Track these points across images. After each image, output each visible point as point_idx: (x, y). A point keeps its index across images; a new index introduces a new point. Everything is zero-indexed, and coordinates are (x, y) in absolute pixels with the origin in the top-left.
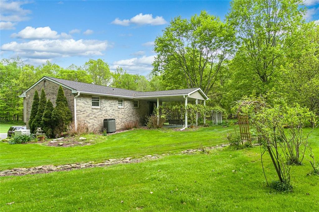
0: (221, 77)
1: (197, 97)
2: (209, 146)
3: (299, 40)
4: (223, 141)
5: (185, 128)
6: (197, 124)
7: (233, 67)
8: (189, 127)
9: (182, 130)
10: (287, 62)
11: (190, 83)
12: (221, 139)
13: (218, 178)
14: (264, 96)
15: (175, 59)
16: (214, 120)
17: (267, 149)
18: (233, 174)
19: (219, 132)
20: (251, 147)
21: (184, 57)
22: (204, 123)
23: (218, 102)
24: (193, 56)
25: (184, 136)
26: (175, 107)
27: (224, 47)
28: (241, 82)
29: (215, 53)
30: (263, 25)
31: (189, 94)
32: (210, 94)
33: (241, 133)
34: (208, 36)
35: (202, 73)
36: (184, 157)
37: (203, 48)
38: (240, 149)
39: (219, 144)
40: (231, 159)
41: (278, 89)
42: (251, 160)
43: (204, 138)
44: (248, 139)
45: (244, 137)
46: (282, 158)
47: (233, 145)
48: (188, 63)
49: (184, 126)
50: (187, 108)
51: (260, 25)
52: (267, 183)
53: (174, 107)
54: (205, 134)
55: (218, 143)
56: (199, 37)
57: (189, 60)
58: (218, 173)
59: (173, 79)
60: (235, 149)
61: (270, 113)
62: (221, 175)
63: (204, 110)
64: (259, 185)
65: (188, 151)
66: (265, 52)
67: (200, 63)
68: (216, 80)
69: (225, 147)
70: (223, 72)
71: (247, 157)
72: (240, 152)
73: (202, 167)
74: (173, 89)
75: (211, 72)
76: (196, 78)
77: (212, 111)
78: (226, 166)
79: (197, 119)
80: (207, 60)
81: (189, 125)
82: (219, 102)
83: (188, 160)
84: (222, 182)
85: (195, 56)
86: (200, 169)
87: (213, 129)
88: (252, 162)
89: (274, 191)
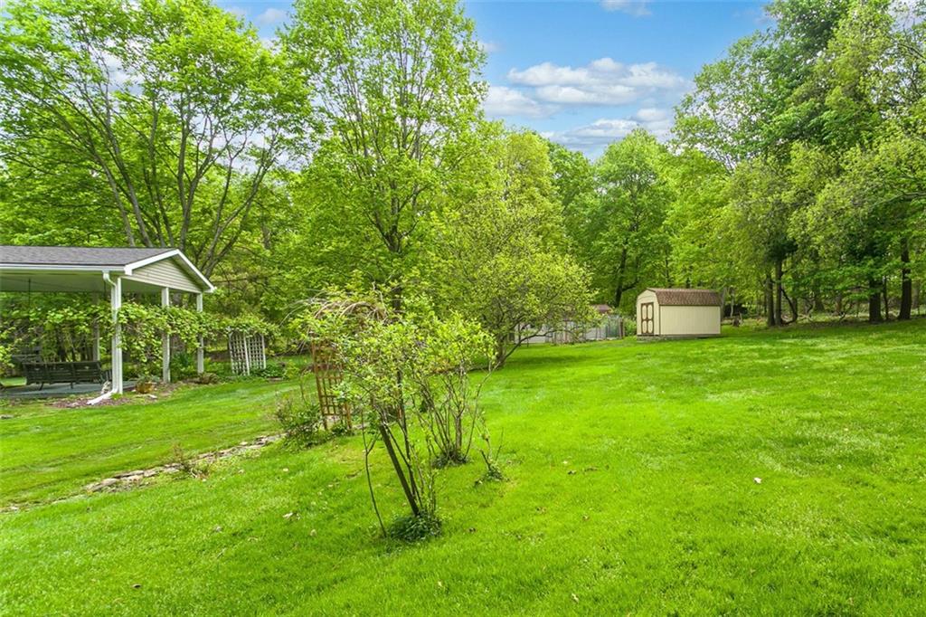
0: (265, 219)
1: (168, 279)
2: (210, 448)
3: (473, 156)
4: (266, 425)
5: (109, 394)
6: (167, 376)
7: (303, 197)
8: (131, 389)
9: (99, 404)
10: (447, 205)
11: (137, 227)
12: (257, 422)
13: (232, 551)
14: (384, 289)
15: (67, 127)
16: (236, 360)
17: (381, 436)
18: (287, 524)
19: (253, 398)
20: (350, 433)
21: (107, 127)
22: (196, 373)
23: (253, 301)
24: (153, 131)
25: (104, 424)
26: (59, 316)
27: (271, 125)
28: (330, 244)
29: (240, 138)
30: (389, 93)
31: (128, 269)
32: (224, 273)
33: (321, 397)
34: (213, 75)
35: (191, 198)
36: (96, 507)
37: (191, 113)
38: (316, 445)
39: (249, 437)
40: (285, 478)
41: (426, 274)
42: (347, 471)
43: (194, 424)
44: (341, 413)
45: (328, 407)
46: (417, 454)
47: (296, 436)
48: (130, 155)
49: (105, 387)
50: (119, 319)
51: (381, 92)
52: (383, 528)
53: (56, 317)
54: (197, 410)
55: (247, 434)
56: (176, 70)
57: (132, 144)
58: (234, 535)
59: (56, 202)
60: (302, 447)
61: (389, 336)
62: (243, 538)
63: (196, 326)
64: (359, 539)
65: (119, 477)
66: (393, 169)
67: (182, 162)
68: (245, 226)
69: (271, 443)
70: (271, 206)
71: (335, 466)
72: (316, 453)
73: (171, 526)
74: (56, 245)
75: (224, 200)
76: (163, 210)
77: (229, 329)
78: (264, 507)
79: (167, 360)
80: (209, 158)
81: (130, 383)
82: (257, 301)
83: (111, 514)
84: (243, 561)
85: (157, 133)
86: (162, 535)
87: (234, 391)
88: (348, 476)
89: (397, 546)
